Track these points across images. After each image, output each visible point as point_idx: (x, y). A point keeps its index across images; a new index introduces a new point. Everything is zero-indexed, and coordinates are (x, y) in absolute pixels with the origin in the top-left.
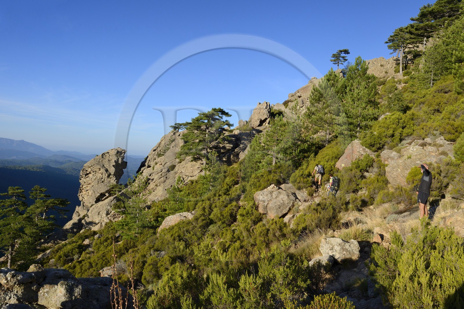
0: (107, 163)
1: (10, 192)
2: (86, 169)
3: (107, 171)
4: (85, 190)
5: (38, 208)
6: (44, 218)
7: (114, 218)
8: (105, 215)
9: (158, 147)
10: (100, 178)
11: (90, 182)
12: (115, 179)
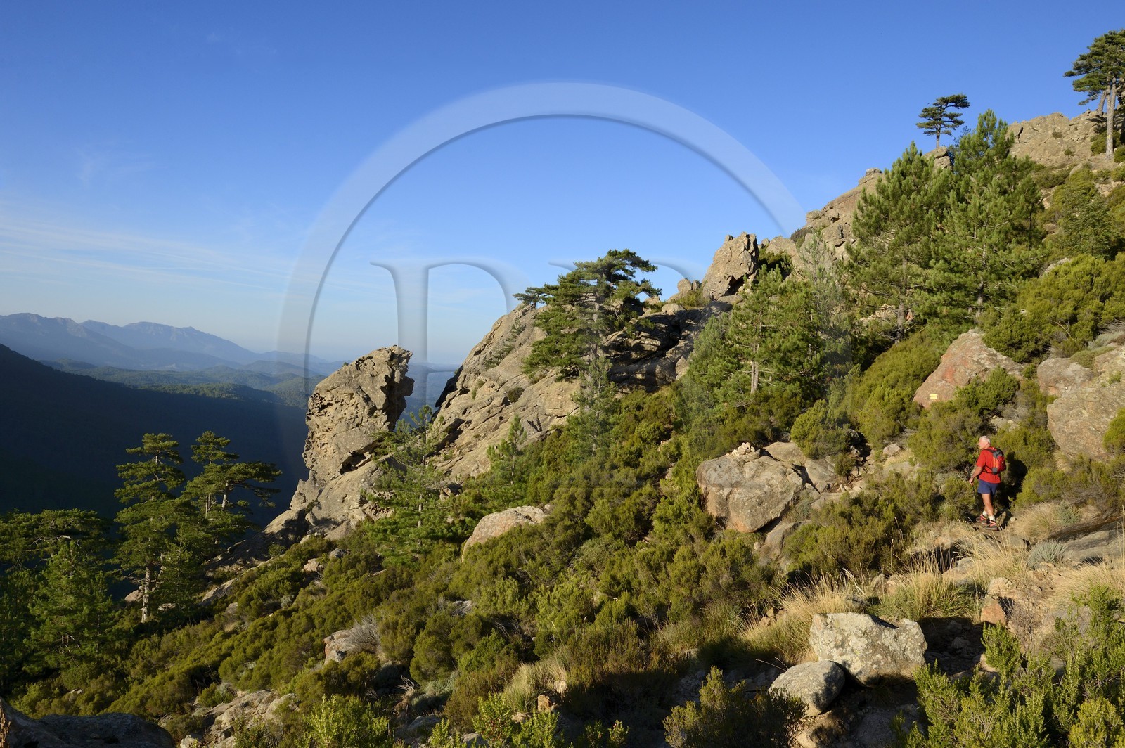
0: (368, 381)
1: (146, 446)
2: (322, 396)
3: (367, 399)
4: (318, 443)
5: (210, 482)
6: (223, 505)
7: (376, 512)
8: (356, 505)
9: (485, 345)
10: (353, 417)
11: (329, 425)
12: (385, 418)
